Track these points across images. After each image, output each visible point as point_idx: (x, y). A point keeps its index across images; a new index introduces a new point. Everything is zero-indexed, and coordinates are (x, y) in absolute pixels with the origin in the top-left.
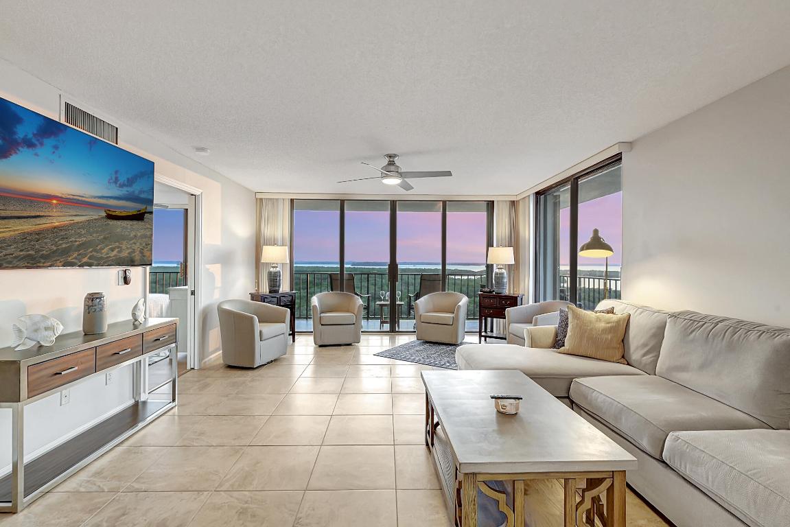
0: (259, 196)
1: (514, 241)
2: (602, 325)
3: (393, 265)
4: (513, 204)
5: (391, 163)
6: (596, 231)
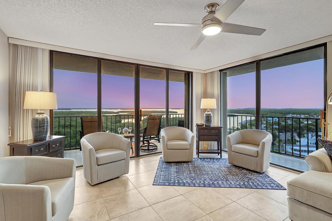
0: (12, 41)
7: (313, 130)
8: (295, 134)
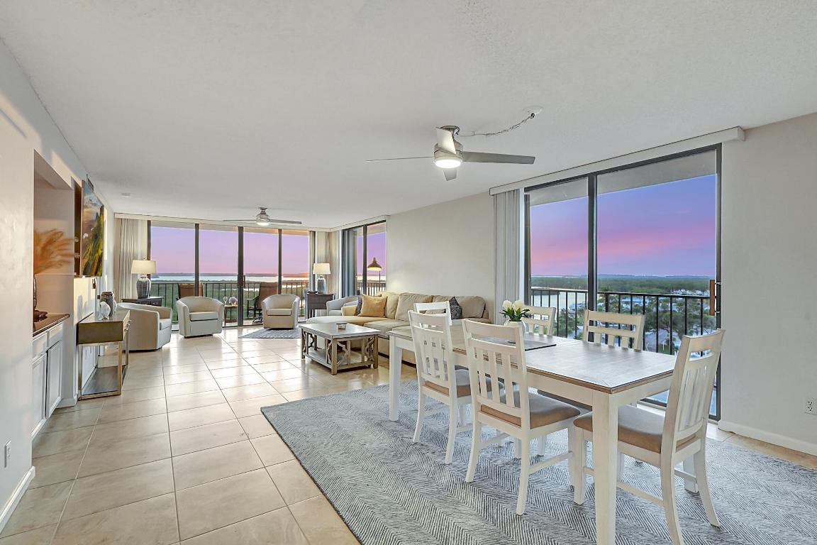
0: (117, 216)
1: (329, 259)
2: (376, 302)
3: (241, 275)
4: (329, 235)
5: (263, 213)
6: (374, 259)
7: (711, 322)
8: (674, 334)
